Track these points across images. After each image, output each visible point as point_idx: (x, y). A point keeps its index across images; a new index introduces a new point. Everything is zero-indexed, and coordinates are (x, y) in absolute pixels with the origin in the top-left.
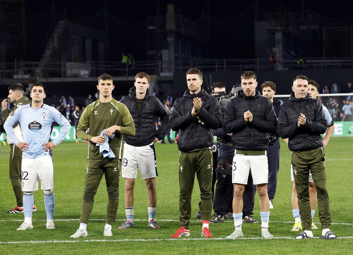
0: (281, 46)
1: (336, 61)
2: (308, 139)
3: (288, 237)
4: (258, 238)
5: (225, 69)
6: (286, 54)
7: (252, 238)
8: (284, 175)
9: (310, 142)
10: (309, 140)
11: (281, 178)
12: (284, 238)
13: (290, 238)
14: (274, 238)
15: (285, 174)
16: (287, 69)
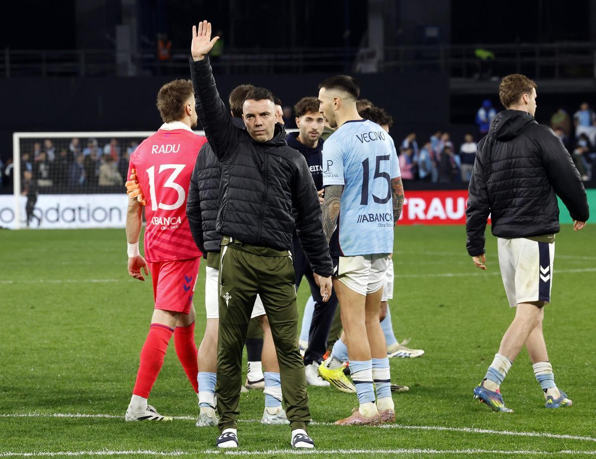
0: (134, 21)
1: (256, 57)
2: (269, 223)
3: (149, 451)
4: (82, 453)
5: (8, 73)
6: (146, 40)
7: (68, 453)
8: (142, 312)
9: (270, 230)
10: (268, 225)
11: (135, 318)
12: (139, 452)
13: (153, 453)
14: (119, 453)
15: (143, 310)
16: (148, 73)
